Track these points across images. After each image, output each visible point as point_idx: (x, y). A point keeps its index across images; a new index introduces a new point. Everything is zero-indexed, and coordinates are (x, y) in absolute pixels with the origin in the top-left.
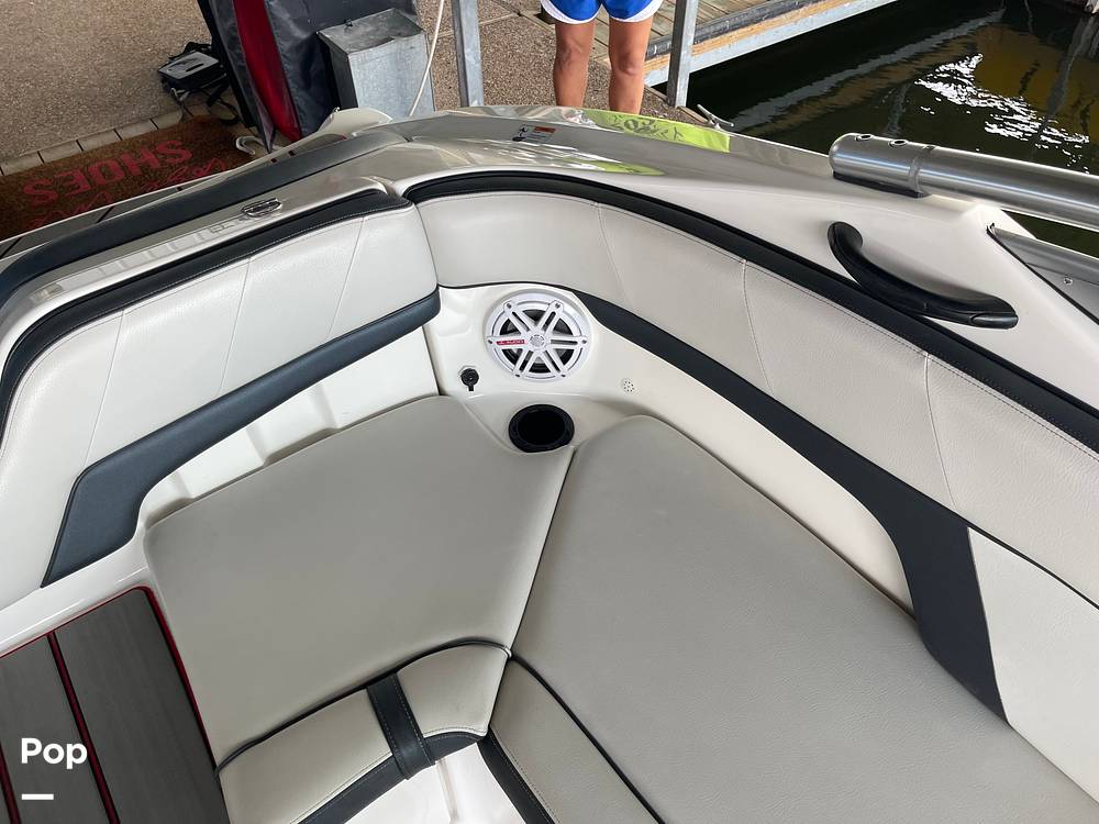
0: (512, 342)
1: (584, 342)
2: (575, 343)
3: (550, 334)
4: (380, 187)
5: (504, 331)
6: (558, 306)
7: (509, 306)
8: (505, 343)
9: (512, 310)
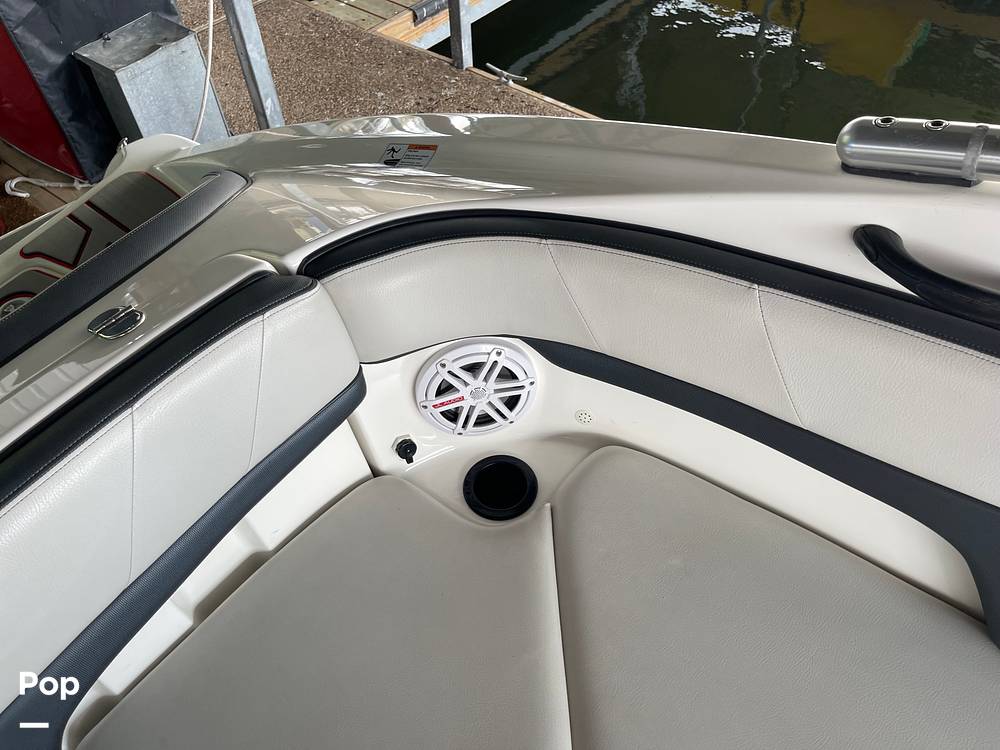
0: (450, 402)
1: (532, 383)
2: (522, 387)
3: (492, 384)
4: (268, 267)
5: (440, 392)
6: (499, 354)
7: (443, 366)
8: (443, 404)
9: (447, 369)
